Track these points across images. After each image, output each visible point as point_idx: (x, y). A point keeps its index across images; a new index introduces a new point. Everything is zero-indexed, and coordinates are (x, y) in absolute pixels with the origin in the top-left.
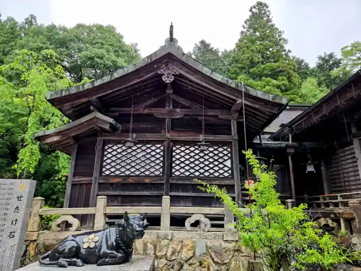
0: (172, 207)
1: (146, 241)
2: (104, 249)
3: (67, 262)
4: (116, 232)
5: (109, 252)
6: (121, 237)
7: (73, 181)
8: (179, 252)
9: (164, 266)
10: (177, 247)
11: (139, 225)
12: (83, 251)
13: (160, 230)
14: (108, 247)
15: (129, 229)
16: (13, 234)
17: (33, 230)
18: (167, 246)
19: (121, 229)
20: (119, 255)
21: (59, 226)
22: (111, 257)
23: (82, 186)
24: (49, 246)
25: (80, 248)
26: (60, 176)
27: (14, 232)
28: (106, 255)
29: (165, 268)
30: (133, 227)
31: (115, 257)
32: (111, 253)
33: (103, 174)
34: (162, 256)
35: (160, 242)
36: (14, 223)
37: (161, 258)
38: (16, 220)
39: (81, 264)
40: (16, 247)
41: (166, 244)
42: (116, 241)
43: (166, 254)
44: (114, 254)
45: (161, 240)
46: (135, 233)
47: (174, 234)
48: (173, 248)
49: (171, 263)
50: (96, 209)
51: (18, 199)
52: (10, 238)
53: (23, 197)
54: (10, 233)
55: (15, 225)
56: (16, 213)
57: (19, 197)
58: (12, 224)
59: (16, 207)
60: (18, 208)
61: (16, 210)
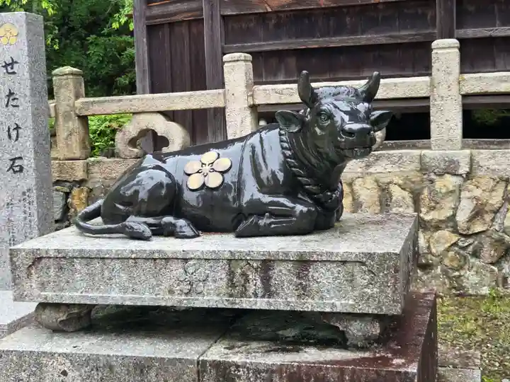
0: (466, 76)
1: (387, 180)
2: (251, 192)
3: (150, 225)
4: (282, 141)
5: (266, 199)
6: (299, 154)
7: (148, 18)
8: (496, 212)
9: (448, 250)
10: (491, 197)
11: (353, 115)
12: (190, 198)
13: (429, 148)
14: (262, 187)
15: (321, 128)
16: (18, 163)
17: (72, 156)
18: (456, 193)
19: (295, 129)
20: (299, 208)
21: (133, 142)
22: (273, 214)
25: (180, 188)
26: (123, 20)
27: (20, 158)
28: (258, 209)
29: (451, 254)
30: (334, 123)
31: (288, 214)
32: (272, 203)
34: (441, 221)
35: (432, 181)
36: (14, 134)
37: (437, 228)
38: (17, 128)
39: (188, 231)
40: (34, 195)
41: (451, 188)
42: (285, 167)
43: (454, 215)
44: (283, 205)
45: (433, 176)
46: (343, 139)
47: (477, 159)
48: (477, 199)
49: (470, 241)
50: (225, 95)
51: (7, 69)
52: (15, 172)
53: (16, 62)
54: (11, 160)
55: (17, 140)
56: (11, 108)
57: (9, 65)
58: (10, 136)
59: (7, 94)
60: (13, 93)
61: (9, 100)
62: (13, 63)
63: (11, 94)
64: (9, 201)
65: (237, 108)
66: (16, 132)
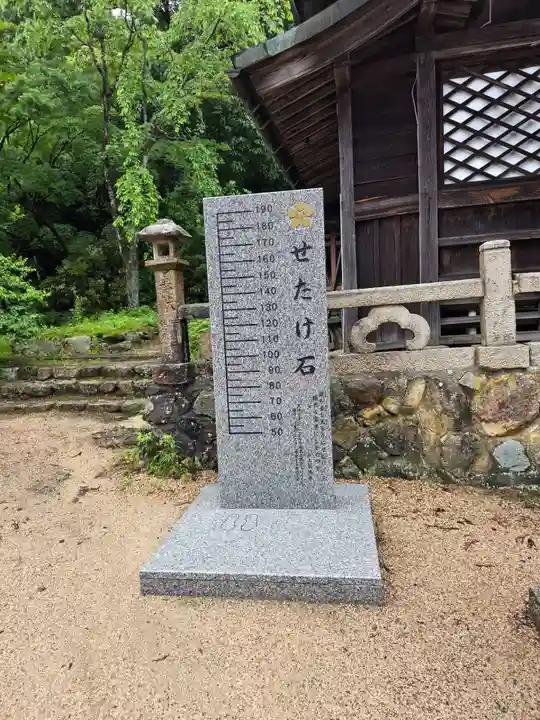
7: (357, 214)
16: (309, 363)
21: (371, 337)
23: (386, 224)
24: (362, 392)
27: (312, 358)
33: (447, 182)
36: (304, 331)
38: (309, 323)
40: (327, 399)
50: (484, 283)
51: (297, 256)
52: (304, 374)
53: (310, 247)
54: (300, 360)
55: (308, 336)
56: (301, 301)
57: (300, 251)
58: (298, 333)
59: (297, 283)
60: (304, 284)
61: (298, 291)
62: (306, 247)
63: (301, 284)
64: (296, 407)
65: (499, 296)
66: (306, 328)
